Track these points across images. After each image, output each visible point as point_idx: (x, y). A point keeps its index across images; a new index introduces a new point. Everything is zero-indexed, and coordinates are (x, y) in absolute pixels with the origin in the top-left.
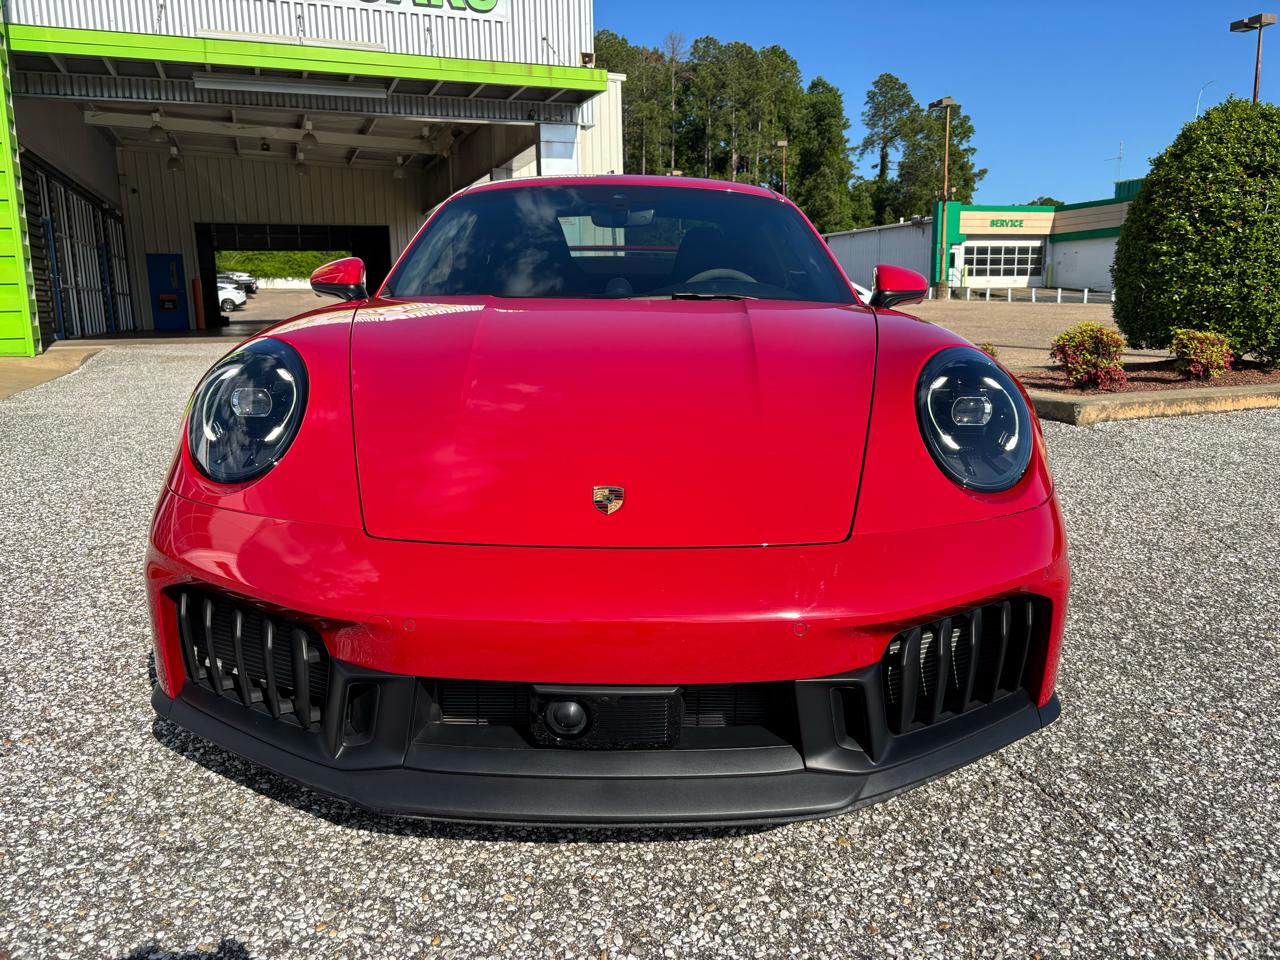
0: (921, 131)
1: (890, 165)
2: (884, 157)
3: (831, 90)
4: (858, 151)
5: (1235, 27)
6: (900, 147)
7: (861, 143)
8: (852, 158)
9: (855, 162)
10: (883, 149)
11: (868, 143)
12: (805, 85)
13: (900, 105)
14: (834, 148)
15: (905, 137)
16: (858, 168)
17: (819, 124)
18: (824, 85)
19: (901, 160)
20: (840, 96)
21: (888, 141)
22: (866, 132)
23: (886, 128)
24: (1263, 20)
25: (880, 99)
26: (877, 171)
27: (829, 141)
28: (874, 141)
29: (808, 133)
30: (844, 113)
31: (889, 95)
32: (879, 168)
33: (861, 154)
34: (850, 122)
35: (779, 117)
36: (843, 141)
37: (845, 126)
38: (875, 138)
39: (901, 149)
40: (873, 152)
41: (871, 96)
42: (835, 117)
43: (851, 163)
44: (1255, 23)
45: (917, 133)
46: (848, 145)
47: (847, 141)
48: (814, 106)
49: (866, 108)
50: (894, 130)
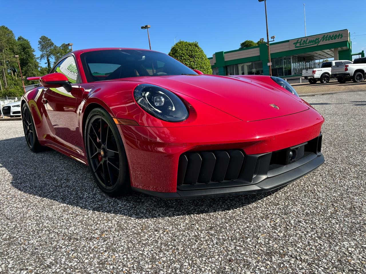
0: (59, 53)
1: (51, 63)
2: (48, 61)
3: (25, 40)
4: (39, 59)
5: (142, 28)
6: (53, 58)
7: (40, 56)
8: (38, 61)
9: (39, 62)
10: (47, 58)
11: (42, 56)
12: (16, 38)
13: (50, 45)
14: (31, 58)
15: (54, 55)
16: (41, 64)
17: (24, 50)
18: (22, 38)
19: (55, 61)
20: (29, 42)
21: (48, 56)
22: (41, 53)
23: (47, 52)
24: (148, 27)
25: (43, 43)
26: (47, 65)
27: (29, 56)
28: (44, 56)
29: (21, 53)
30: (32, 47)
31: (46, 42)
32: (47, 63)
33: (41, 60)
34: (35, 50)
35: (10, 48)
36: (33, 56)
37: (34, 51)
38: (44, 55)
39: (54, 58)
40: (44, 59)
41: (40, 42)
42: (29, 48)
43: (38, 62)
44: (146, 27)
45: (57, 54)
46: (36, 57)
47: (35, 56)
48: (21, 45)
49: (39, 46)
50: (50, 52)
